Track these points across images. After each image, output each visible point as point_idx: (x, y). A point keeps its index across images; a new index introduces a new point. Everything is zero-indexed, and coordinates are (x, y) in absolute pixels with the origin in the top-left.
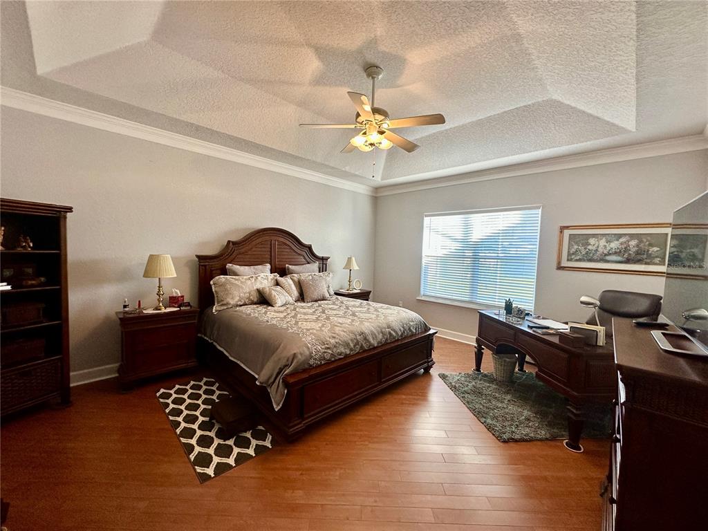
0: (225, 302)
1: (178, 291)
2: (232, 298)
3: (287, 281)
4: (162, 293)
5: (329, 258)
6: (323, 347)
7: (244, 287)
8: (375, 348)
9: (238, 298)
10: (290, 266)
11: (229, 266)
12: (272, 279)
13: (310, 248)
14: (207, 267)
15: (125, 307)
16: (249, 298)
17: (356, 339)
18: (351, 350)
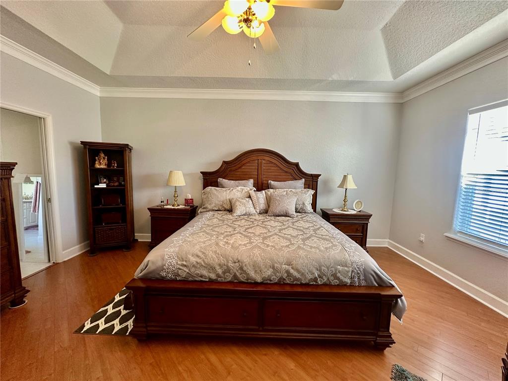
0: (205, 206)
1: (190, 196)
2: (210, 204)
3: (262, 195)
4: (176, 195)
5: (320, 175)
6: (179, 262)
7: (220, 196)
8: (256, 284)
9: (214, 204)
10: (272, 182)
11: (220, 180)
12: (246, 192)
13: (297, 165)
14: (208, 180)
15: (162, 202)
16: (222, 206)
17: (227, 266)
18: (218, 276)
